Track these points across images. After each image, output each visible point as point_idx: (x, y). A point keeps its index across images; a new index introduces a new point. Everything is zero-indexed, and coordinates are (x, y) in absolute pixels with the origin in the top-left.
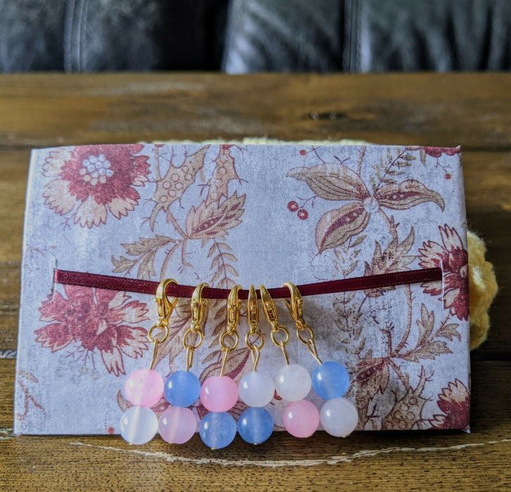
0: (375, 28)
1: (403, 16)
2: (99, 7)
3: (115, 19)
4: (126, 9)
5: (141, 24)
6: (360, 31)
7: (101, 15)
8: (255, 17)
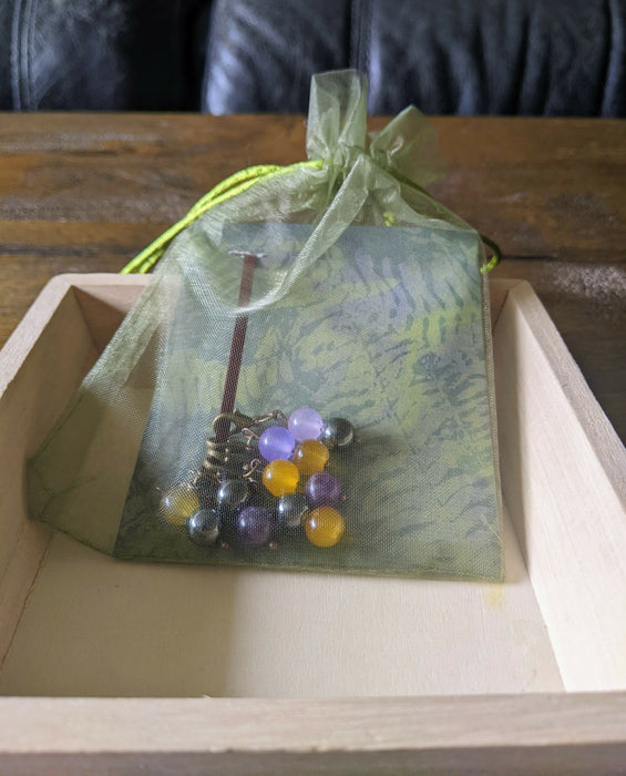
0: (387, 40)
1: (421, 26)
2: (51, 10)
3: (70, 23)
5: (103, 32)
6: (370, 41)
7: (54, 19)
8: (242, 24)
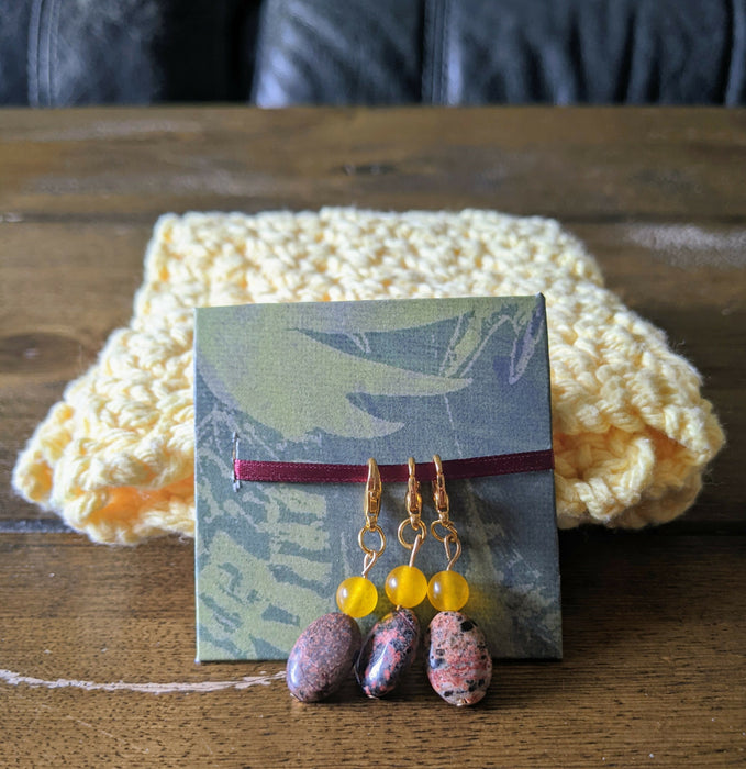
0: (468, 40)
1: (508, 23)
2: (75, 11)
3: (98, 27)
4: (114, 14)
5: (136, 35)
6: (447, 43)
7: (79, 22)
8: (298, 24)
